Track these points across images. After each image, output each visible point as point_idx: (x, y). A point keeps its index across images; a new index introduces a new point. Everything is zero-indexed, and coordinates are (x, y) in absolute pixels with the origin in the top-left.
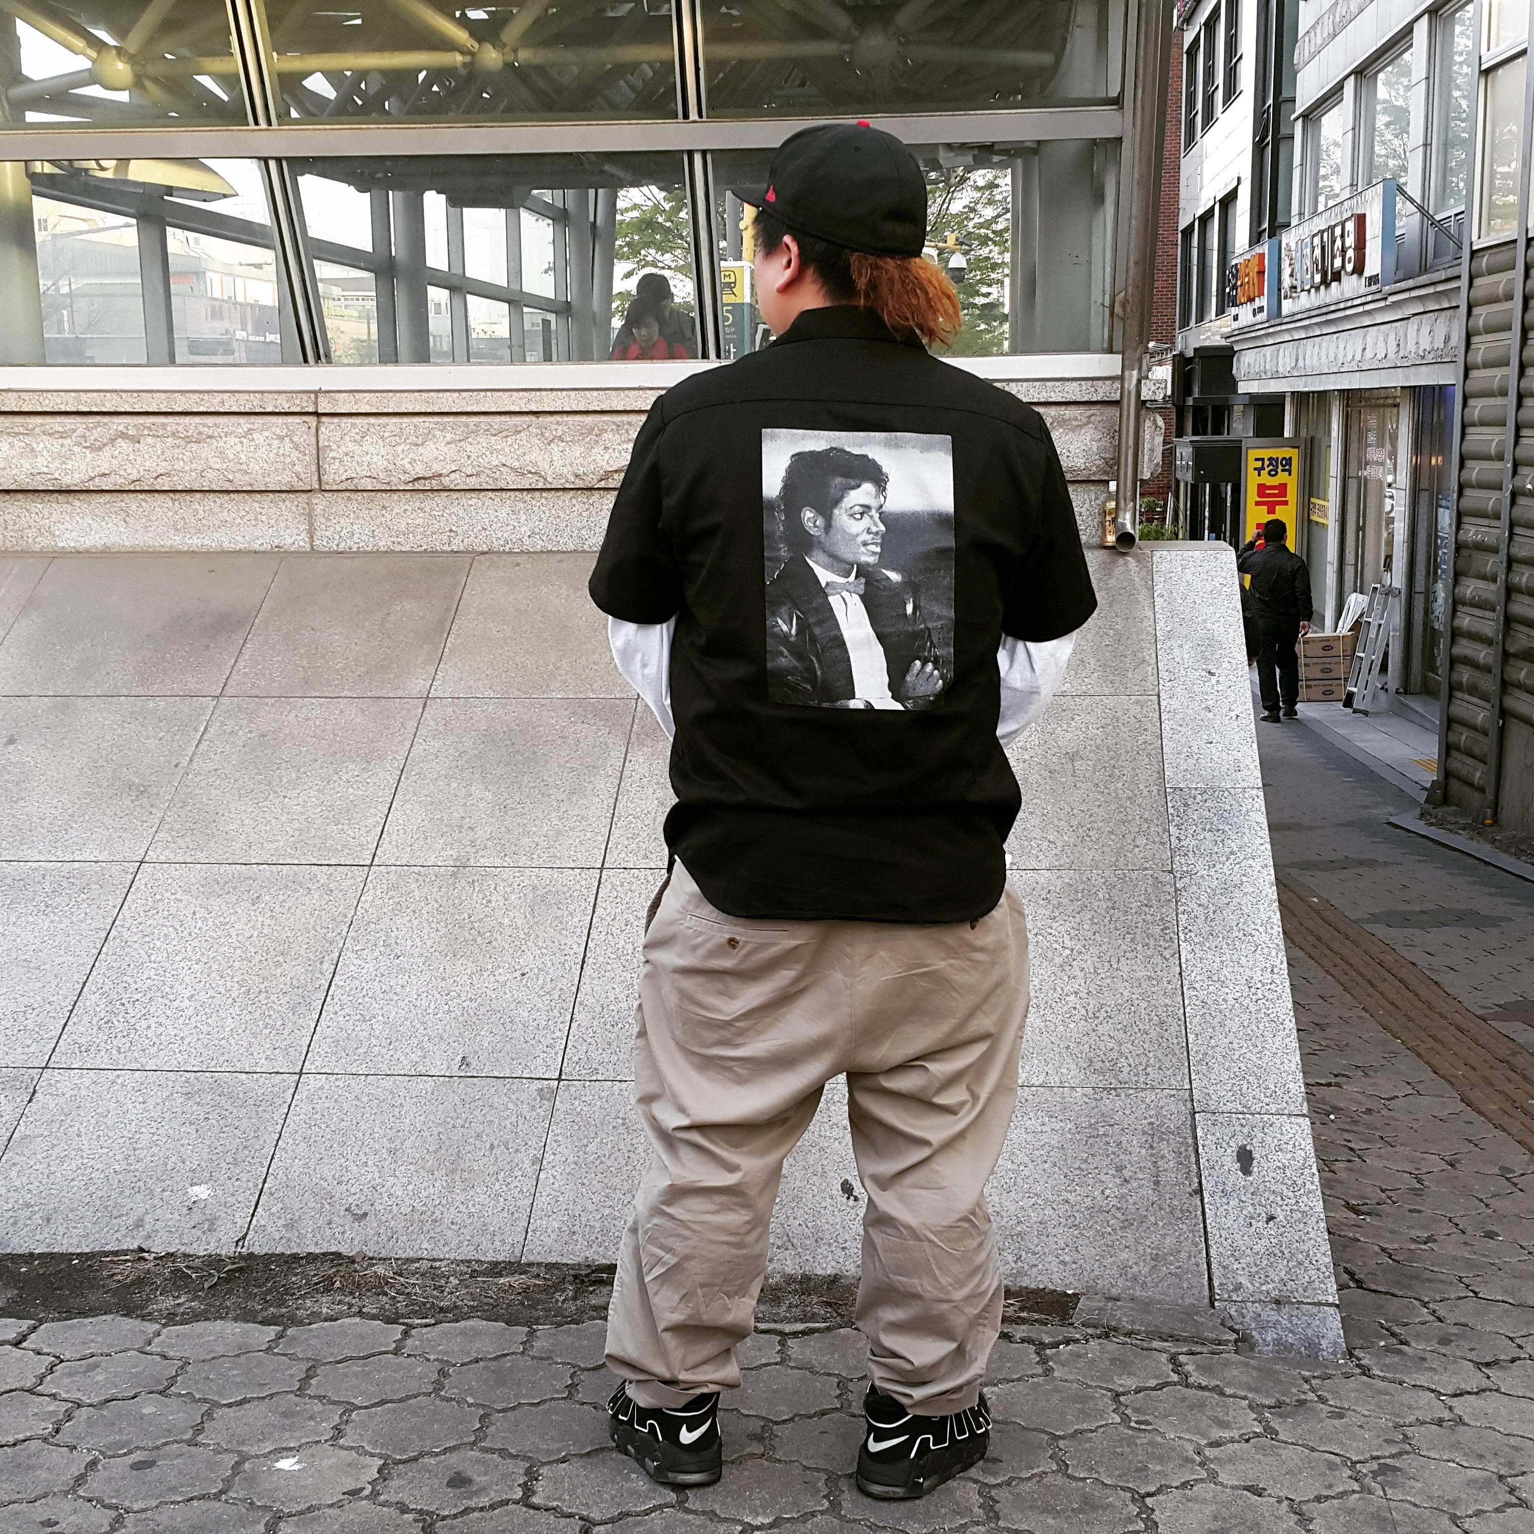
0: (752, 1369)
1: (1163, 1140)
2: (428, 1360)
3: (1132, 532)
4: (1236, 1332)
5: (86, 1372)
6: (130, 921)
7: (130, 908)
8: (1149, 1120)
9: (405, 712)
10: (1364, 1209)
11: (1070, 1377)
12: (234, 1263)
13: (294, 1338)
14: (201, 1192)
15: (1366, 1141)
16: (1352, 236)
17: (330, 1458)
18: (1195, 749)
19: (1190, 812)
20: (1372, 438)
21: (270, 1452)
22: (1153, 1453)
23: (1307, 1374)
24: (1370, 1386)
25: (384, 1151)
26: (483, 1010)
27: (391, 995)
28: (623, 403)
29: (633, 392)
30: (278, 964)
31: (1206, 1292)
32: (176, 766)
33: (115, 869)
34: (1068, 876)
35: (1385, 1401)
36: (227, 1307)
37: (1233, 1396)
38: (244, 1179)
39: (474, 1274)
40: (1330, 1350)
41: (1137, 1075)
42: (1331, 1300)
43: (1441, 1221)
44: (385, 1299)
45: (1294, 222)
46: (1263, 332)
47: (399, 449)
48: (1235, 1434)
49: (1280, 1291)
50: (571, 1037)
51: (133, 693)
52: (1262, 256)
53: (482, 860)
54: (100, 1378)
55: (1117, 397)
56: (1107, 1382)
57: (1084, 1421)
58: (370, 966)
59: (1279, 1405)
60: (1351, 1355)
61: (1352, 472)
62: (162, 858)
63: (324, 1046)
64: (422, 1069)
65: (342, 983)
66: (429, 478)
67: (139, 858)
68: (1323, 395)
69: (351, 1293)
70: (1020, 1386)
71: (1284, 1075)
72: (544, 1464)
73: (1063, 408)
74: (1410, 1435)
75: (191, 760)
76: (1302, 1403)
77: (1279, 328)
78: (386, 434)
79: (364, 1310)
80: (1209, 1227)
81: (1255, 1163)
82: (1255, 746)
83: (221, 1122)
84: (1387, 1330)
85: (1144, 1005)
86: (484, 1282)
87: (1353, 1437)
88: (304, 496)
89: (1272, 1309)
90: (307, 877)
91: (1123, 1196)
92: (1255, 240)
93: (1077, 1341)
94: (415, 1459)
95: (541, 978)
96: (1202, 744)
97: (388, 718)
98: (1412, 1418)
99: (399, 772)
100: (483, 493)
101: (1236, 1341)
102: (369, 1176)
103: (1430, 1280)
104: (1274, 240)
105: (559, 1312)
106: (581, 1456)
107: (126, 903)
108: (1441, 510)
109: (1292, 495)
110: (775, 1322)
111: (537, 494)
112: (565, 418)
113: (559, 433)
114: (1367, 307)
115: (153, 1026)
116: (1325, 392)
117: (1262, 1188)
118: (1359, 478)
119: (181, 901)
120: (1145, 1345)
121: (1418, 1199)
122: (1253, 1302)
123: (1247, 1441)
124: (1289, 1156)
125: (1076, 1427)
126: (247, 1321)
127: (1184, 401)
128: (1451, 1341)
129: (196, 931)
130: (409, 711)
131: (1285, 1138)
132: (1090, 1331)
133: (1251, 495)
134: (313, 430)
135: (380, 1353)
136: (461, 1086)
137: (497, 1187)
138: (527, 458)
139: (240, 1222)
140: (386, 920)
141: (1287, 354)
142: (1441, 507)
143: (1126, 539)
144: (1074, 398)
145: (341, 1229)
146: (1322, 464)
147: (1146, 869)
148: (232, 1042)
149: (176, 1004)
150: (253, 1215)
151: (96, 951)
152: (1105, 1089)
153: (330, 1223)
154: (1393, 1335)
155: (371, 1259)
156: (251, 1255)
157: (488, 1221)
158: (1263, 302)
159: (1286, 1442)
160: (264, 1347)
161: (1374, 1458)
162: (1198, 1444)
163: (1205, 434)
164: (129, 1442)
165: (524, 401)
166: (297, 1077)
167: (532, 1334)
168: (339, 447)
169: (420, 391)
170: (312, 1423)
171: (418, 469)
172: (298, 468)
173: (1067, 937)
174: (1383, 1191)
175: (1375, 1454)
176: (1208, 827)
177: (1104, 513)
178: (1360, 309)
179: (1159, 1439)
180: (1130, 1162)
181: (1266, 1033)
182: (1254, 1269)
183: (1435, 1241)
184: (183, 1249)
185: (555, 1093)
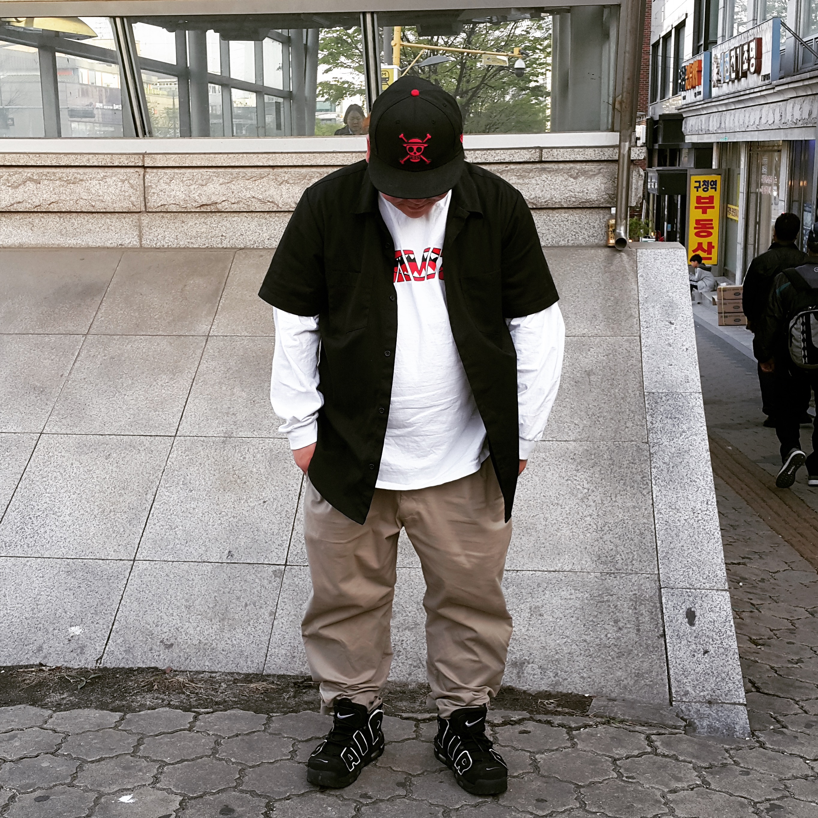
0: (399, 742)
1: (643, 604)
2: (209, 734)
3: (624, 238)
4: (685, 720)
5: (8, 740)
6: (35, 468)
7: (34, 461)
8: (634, 592)
9: (195, 344)
10: (761, 642)
11: (588, 749)
12: (95, 674)
13: (130, 721)
14: (76, 630)
15: (761, 599)
16: (754, 51)
17: (151, 795)
18: (662, 368)
19: (658, 407)
20: (764, 170)
21: (116, 791)
22: (636, 797)
23: (727, 747)
24: (764, 755)
25: (183, 607)
26: (241, 523)
27: (187, 514)
28: (324, 161)
29: (330, 154)
30: (121, 495)
31: (668, 696)
32: (62, 376)
33: (25, 437)
34: (586, 445)
35: (774, 764)
36: (91, 700)
37: (684, 761)
38: (101, 623)
39: (235, 681)
40: (741, 732)
41: (627, 565)
42: (741, 701)
43: (806, 649)
44: (183, 696)
45: (719, 41)
46: (700, 107)
47: (192, 187)
48: (685, 785)
49: (711, 696)
50: (292, 540)
51: (36, 332)
52: (700, 61)
53: (240, 433)
54: (17, 744)
55: (616, 158)
56: (608, 751)
57: (595, 776)
58: (175, 496)
59: (711, 767)
60: (753, 735)
61: (753, 189)
62: (54, 431)
63: (148, 544)
64: (205, 558)
65: (158, 507)
66: (210, 205)
67: (40, 431)
68: (735, 144)
69: (164, 693)
70: (558, 754)
71: (714, 566)
72: (277, 801)
73: (584, 164)
74: (789, 785)
75: (70, 373)
76: (724, 765)
77: (710, 105)
78: (184, 179)
79: (172, 703)
80: (669, 657)
81: (697, 619)
82: (697, 367)
83: (88, 589)
84: (775, 719)
85: (631, 523)
86: (242, 686)
87: (755, 787)
88: (137, 215)
89: (707, 707)
90: (138, 443)
91: (618, 638)
92: (696, 52)
93: (591, 726)
94: (201, 797)
95: (275, 504)
96: (666, 366)
97: (185, 348)
98: (789, 775)
99: (192, 381)
100: (241, 214)
101: (685, 726)
102: (174, 622)
103: (800, 687)
104: (708, 53)
105: (285, 705)
106: (299, 796)
107: (32, 458)
108: (805, 213)
109: (717, 203)
110: (413, 712)
111: (273, 214)
112: (290, 170)
113: (286, 178)
114: (763, 93)
115: (48, 531)
116: (737, 142)
117: (700, 633)
118: (757, 193)
119: (64, 457)
120: (632, 729)
121: (792, 636)
122: (695, 702)
123: (692, 789)
124: (717, 615)
125: (590, 780)
126: (102, 709)
127: (653, 146)
128: (812, 726)
129: (73, 475)
130: (197, 344)
131: (715, 604)
132: (599, 720)
133: (692, 202)
134: (142, 176)
135: (181, 730)
136: (228, 569)
137: (249, 629)
138: (267, 193)
139: (99, 649)
140: (184, 468)
141: (715, 120)
142: (805, 211)
143: (621, 242)
144: (591, 159)
145: (157, 653)
146: (735, 185)
147: (632, 441)
148: (94, 541)
149: (61, 518)
150: (106, 645)
151: (14, 487)
152: (608, 573)
153: (151, 649)
154: (778, 722)
155: (175, 671)
156: (105, 669)
157: (244, 649)
158: (701, 88)
159: (715, 790)
160: (113, 726)
161: (767, 800)
162: (663, 791)
163: (665, 166)
164: (35, 784)
165: (266, 159)
166: (132, 562)
167: (269, 719)
168: (157, 186)
169: (205, 153)
170: (141, 774)
171: (203, 200)
172: (133, 199)
173: (585, 482)
174: (771, 630)
175: (768, 797)
176: (669, 416)
177: (608, 226)
178: (759, 94)
179: (640, 788)
180: (623, 618)
181: (703, 541)
182: (696, 683)
183: (803, 662)
184: (65, 664)
185: (283, 573)
